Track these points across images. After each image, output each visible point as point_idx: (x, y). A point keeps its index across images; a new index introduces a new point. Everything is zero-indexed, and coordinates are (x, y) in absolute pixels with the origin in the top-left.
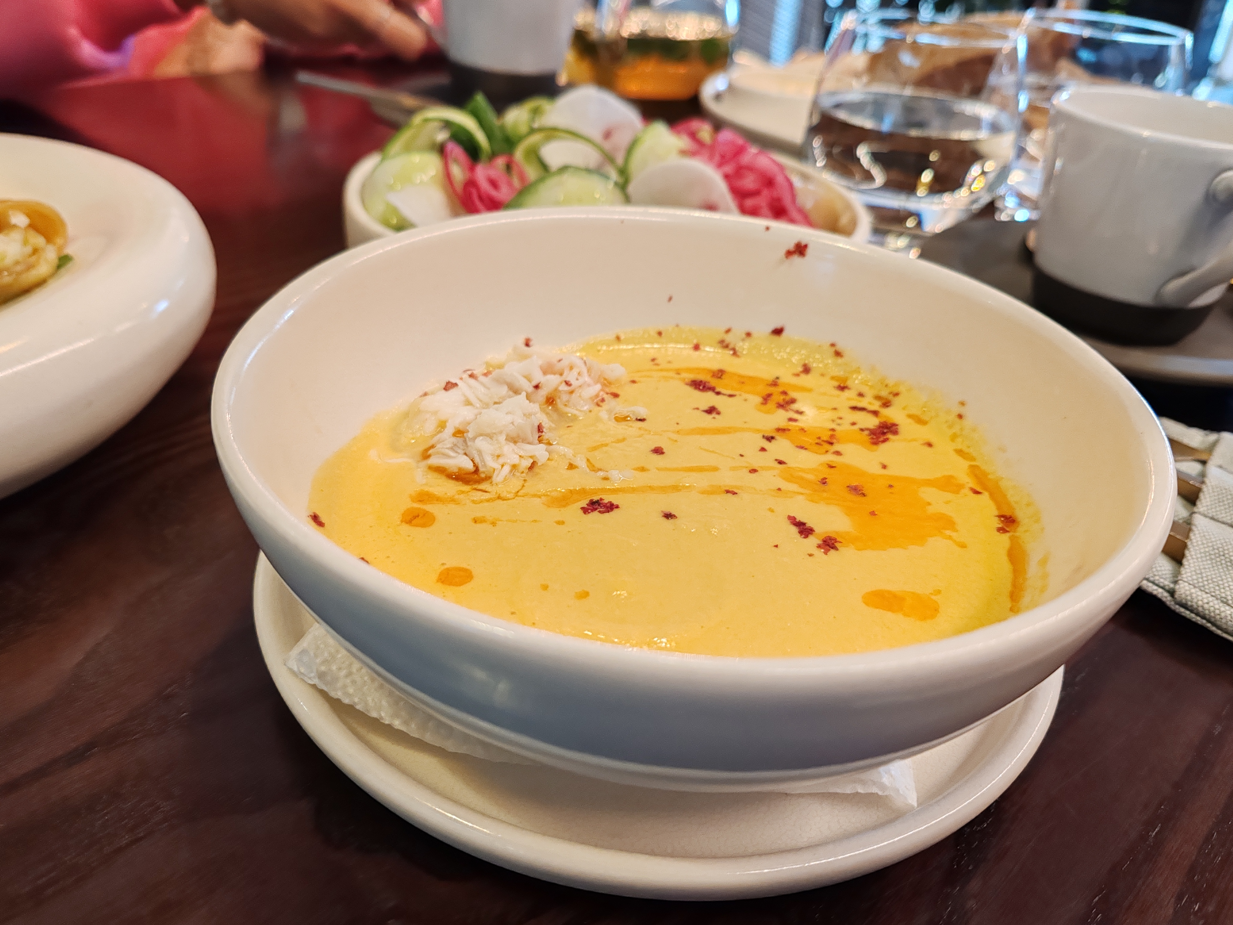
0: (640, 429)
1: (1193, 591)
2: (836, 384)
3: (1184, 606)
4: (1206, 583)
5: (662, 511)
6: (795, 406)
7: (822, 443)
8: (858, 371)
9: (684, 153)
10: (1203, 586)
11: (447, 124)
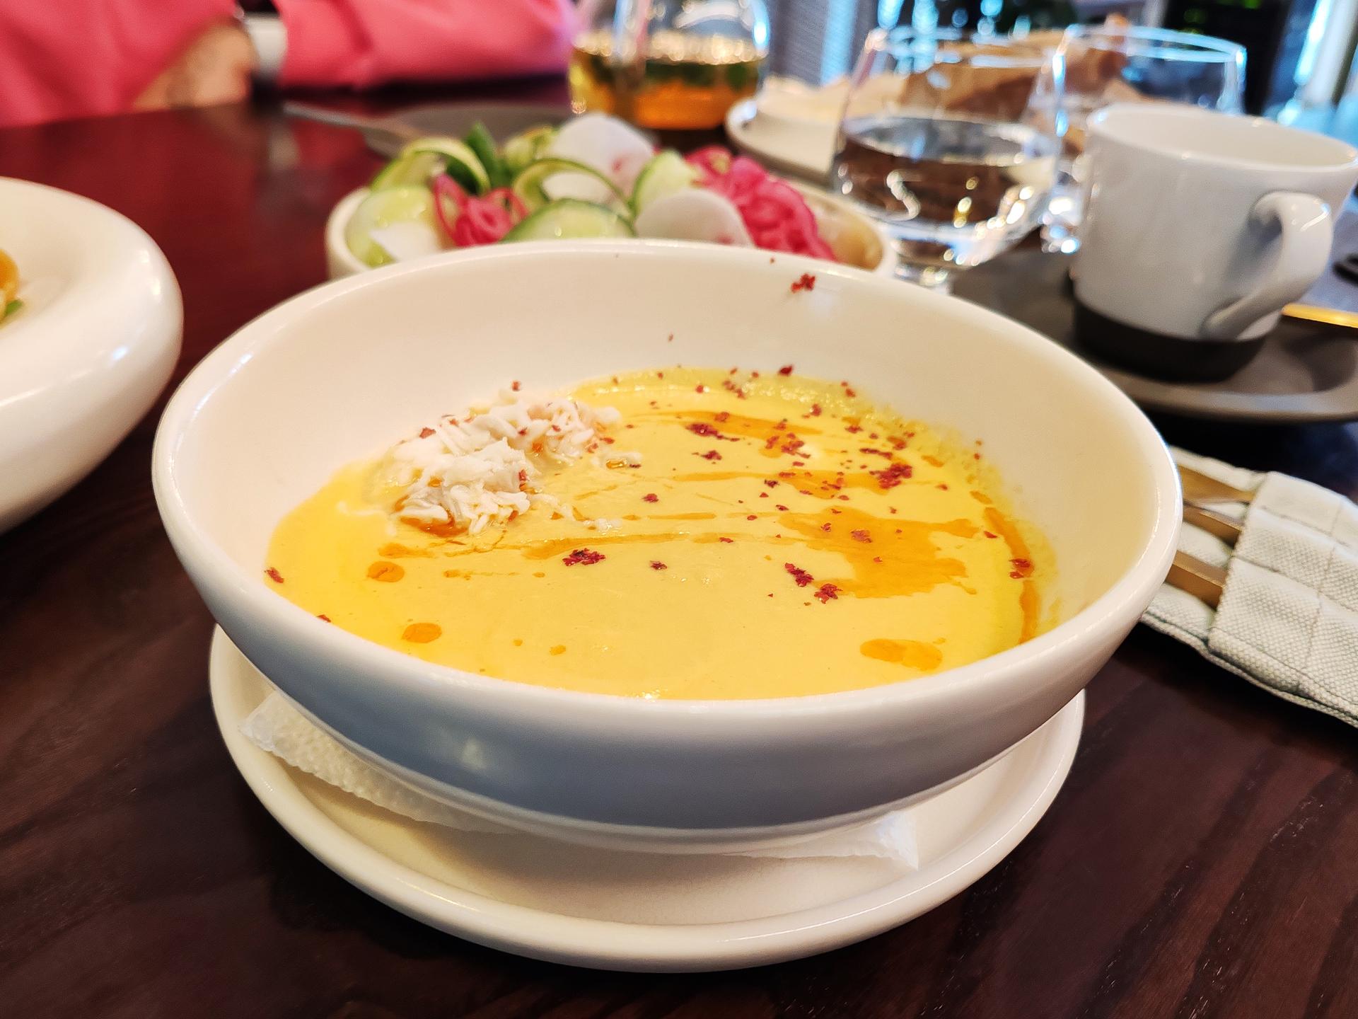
0: (634, 475)
1: (1228, 638)
2: (848, 425)
3: (1219, 655)
4: (1241, 630)
5: (651, 561)
6: (802, 450)
7: (828, 487)
8: (870, 411)
9: (696, 183)
10: (1239, 633)
11: (443, 157)
